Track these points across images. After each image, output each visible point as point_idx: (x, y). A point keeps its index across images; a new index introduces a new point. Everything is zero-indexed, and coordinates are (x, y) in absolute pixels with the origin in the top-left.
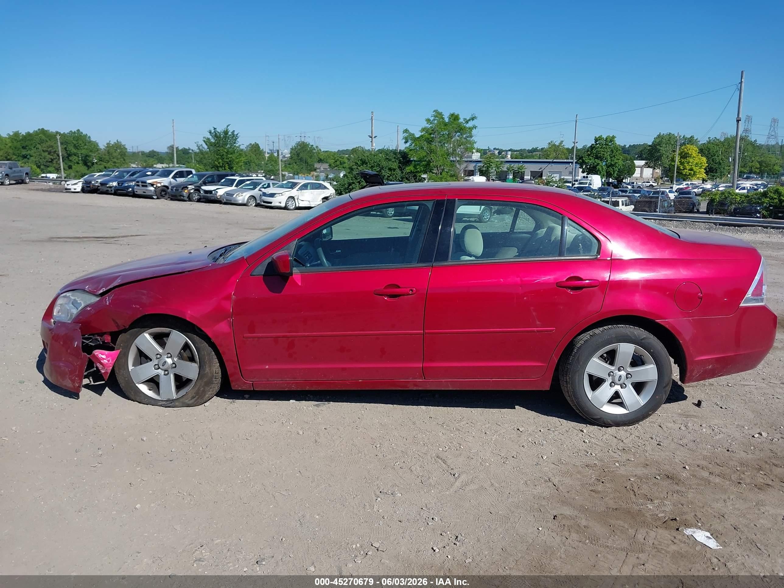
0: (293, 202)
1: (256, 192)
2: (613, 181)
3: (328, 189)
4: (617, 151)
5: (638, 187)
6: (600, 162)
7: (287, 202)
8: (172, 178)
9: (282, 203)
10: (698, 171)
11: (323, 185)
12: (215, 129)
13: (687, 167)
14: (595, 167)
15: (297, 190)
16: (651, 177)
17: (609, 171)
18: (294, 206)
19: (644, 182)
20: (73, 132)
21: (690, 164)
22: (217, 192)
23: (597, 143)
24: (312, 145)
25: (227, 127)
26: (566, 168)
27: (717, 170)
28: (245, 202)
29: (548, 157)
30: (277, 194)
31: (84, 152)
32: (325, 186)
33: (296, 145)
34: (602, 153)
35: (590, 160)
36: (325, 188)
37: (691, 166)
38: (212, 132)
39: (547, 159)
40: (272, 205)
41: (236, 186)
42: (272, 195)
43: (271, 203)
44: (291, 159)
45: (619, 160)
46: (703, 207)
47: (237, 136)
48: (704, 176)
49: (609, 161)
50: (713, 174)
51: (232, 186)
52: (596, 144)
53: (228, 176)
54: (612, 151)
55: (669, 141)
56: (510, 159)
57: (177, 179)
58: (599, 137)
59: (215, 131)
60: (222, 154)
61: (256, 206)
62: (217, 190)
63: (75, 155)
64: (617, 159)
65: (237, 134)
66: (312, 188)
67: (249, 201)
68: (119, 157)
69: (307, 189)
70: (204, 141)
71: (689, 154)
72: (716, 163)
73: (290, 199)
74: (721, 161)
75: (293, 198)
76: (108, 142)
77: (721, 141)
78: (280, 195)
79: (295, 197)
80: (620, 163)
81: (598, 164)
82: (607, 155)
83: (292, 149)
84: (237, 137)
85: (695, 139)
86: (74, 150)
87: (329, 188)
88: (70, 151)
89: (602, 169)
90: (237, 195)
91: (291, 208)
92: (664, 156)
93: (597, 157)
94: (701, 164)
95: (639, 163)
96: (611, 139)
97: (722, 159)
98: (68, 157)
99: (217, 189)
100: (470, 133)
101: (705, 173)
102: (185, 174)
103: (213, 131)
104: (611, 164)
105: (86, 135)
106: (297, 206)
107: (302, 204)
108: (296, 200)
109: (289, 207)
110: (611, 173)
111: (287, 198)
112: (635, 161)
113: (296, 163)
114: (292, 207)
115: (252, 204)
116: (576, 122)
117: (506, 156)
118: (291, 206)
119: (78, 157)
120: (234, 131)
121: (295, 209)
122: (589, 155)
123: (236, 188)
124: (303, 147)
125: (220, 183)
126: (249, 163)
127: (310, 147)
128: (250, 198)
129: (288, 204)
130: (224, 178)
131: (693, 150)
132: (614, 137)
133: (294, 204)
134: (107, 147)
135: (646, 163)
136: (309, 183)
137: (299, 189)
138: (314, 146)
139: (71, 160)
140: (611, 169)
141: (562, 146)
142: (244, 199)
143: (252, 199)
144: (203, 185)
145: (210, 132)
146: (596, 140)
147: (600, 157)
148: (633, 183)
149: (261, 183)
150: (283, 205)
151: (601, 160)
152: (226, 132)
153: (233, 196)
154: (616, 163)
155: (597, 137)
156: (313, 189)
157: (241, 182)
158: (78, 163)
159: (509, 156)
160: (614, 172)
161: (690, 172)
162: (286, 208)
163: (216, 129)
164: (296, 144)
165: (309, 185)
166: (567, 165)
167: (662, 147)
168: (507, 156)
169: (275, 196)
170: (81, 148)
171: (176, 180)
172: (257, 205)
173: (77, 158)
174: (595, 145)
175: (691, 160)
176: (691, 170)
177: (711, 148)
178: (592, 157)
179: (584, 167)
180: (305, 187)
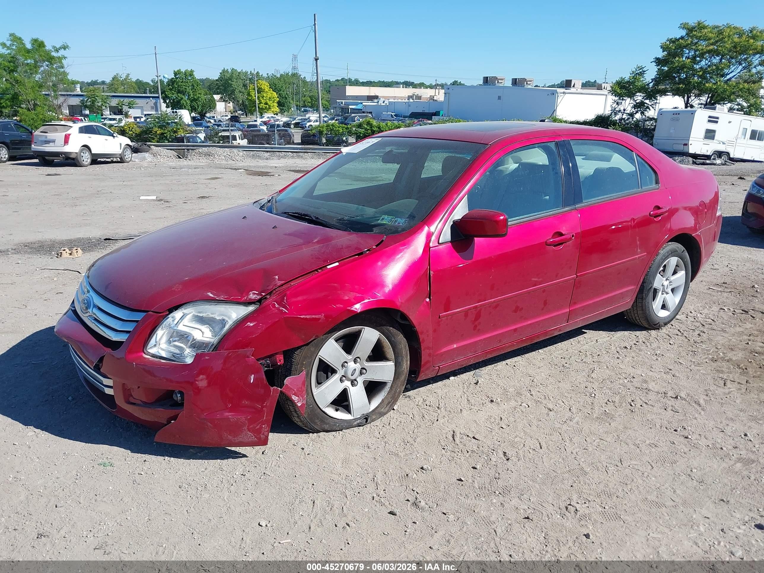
2: (197, 115)
4: (198, 86)
5: (219, 121)
6: (183, 97)
10: (272, 105)
13: (262, 101)
14: (179, 102)
16: (224, 111)
17: (194, 106)
19: (223, 116)
21: (265, 98)
23: (177, 76)
26: (147, 103)
27: (284, 104)
29: (117, 90)
34: (184, 87)
35: (173, 94)
37: (266, 100)
39: (115, 93)
45: (201, 94)
46: (297, 139)
48: (277, 109)
49: (192, 96)
50: (281, 108)
52: (177, 78)
54: (193, 85)
55: (239, 76)
56: (80, 93)
58: (178, 71)
64: (199, 93)
71: (262, 89)
72: (283, 98)
74: (287, 96)
77: (277, 77)
80: (203, 98)
81: (182, 98)
82: (189, 90)
85: (260, 74)
89: (187, 103)
92: (236, 90)
93: (179, 92)
94: (273, 98)
95: (217, 97)
96: (191, 73)
97: (287, 94)
100: (61, 62)
101: (277, 107)
104: (194, 98)
110: (195, 107)
112: (214, 96)
116: (156, 54)
117: (75, 90)
122: (171, 90)
131: (265, 86)
132: (192, 71)
135: (221, 98)
140: (194, 104)
141: (129, 79)
146: (175, 74)
147: (183, 91)
148: (214, 117)
151: (183, 95)
154: (199, 97)
155: (176, 70)
159: (79, 89)
160: (198, 107)
161: (265, 106)
166: (148, 100)
167: (233, 82)
168: (77, 90)
174: (175, 79)
175: (265, 95)
176: (266, 104)
177: (276, 83)
178: (175, 91)
179: (167, 102)
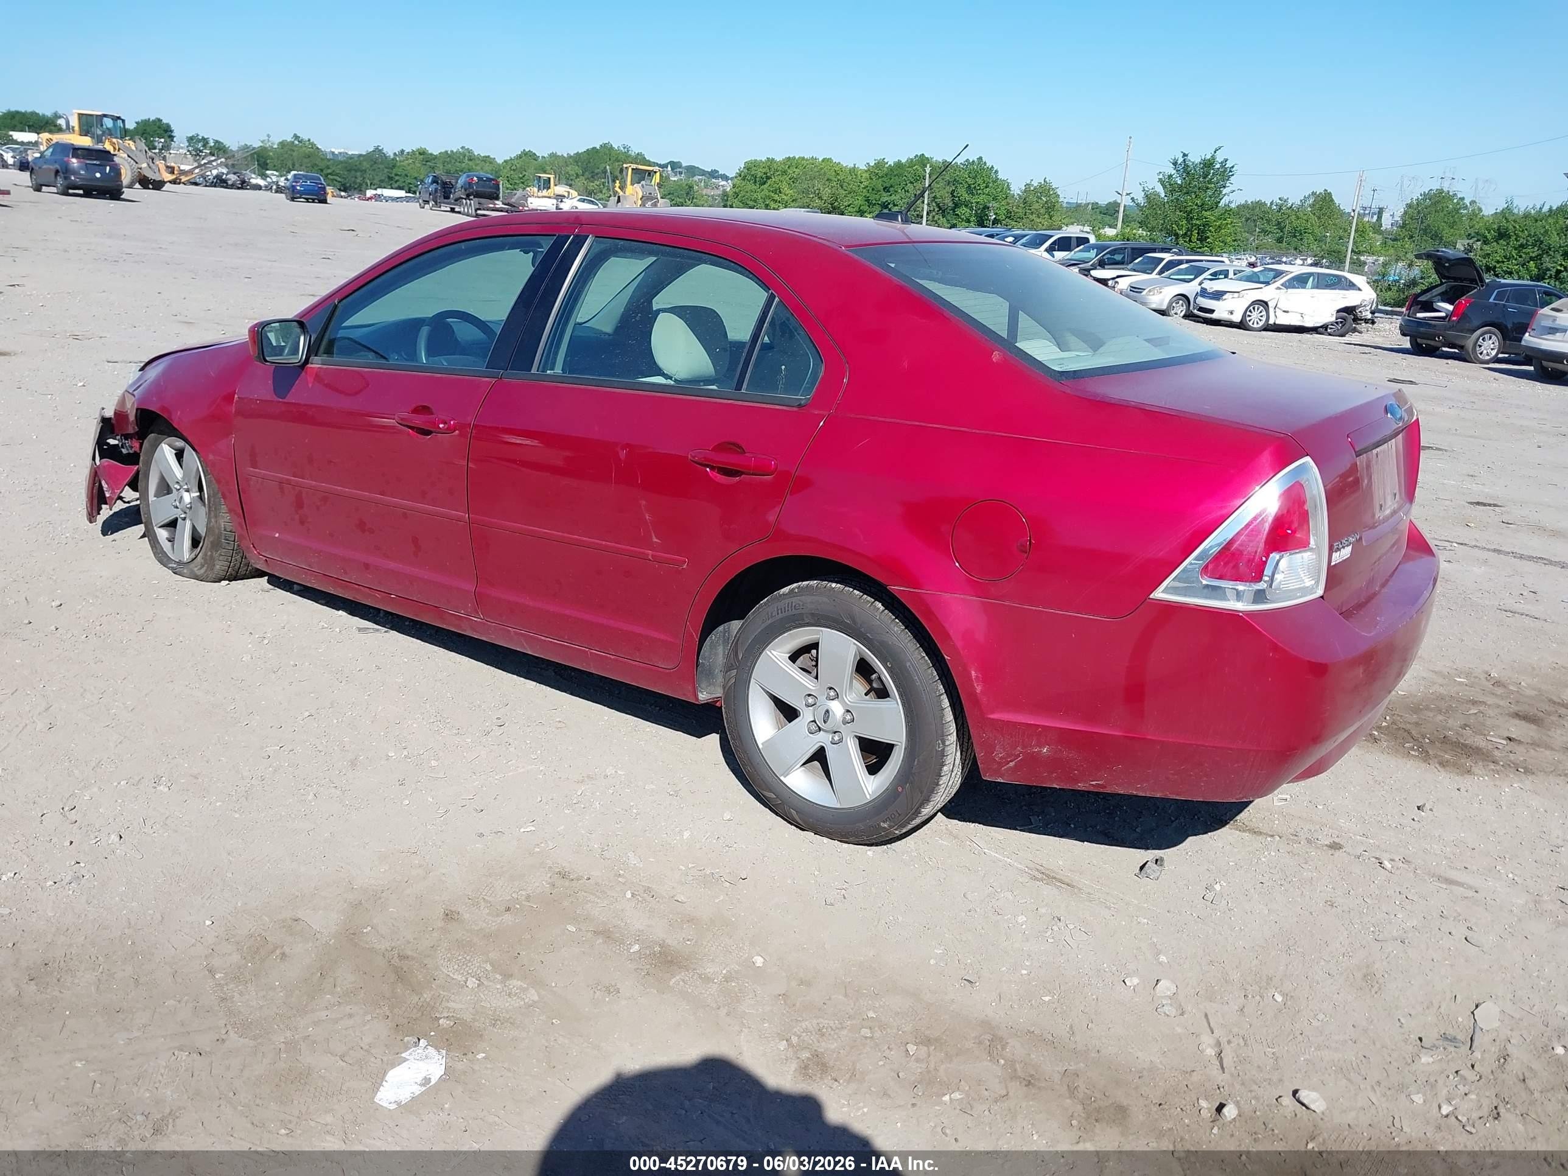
0: (1264, 313)
1: (1191, 288)
3: (1360, 289)
7: (1248, 313)
8: (1046, 250)
9: (1234, 313)
11: (1346, 279)
12: (1185, 155)
15: (1278, 288)
18: (1261, 324)
20: (971, 161)
22: (1117, 282)
24: (1462, 199)
25: (1215, 152)
28: (1164, 307)
30: (1228, 294)
31: (982, 199)
32: (1350, 282)
33: (1420, 198)
36: (1352, 286)
38: (1179, 162)
40: (1214, 316)
41: (1161, 272)
42: (1218, 295)
43: (1212, 311)
44: (1402, 227)
47: (1231, 171)
51: (1151, 274)
53: (1155, 252)
57: (1055, 253)
59: (1184, 160)
60: (1189, 209)
61: (1185, 317)
62: (1117, 280)
63: (966, 206)
65: (1233, 167)
66: (1317, 286)
67: (1174, 304)
68: (1042, 211)
69: (1304, 288)
70: (1160, 180)
73: (1256, 306)
75: (1265, 304)
76: (1028, 182)
78: (1236, 295)
79: (1269, 303)
83: (1409, 206)
84: (1231, 174)
86: (966, 196)
87: (1361, 287)
88: (959, 197)
90: (1150, 291)
91: (1255, 326)
98: (953, 210)
99: (1118, 277)
102: (1074, 243)
103: (1180, 160)
105: (992, 167)
106: (1271, 322)
107: (1283, 320)
108: (1271, 310)
109: (1250, 324)
111: (1250, 303)
113: (1411, 237)
114: (1257, 323)
115: (1179, 312)
118: (1256, 319)
119: (971, 209)
120: (1226, 160)
121: (1265, 329)
123: (1158, 276)
124: (1438, 202)
125: (1130, 266)
126: (1301, 234)
127: (1455, 201)
128: (1175, 298)
129: (1249, 316)
130: (1140, 257)
133: (1264, 319)
134: (1025, 191)
136: (1311, 274)
137: (1282, 285)
138: (1467, 202)
139: (957, 215)
142: (1161, 304)
143: (1181, 302)
144: (1098, 267)
145: (1175, 164)
149: (1209, 269)
150: (1237, 318)
152: (1208, 164)
153: (1141, 292)
156: (1317, 288)
157: (1171, 265)
158: (968, 221)
162: (1242, 325)
163: (1187, 155)
164: (1421, 195)
165: (1311, 279)
169: (1224, 297)
170: (979, 192)
171: (1053, 257)
172: (1189, 316)
173: (968, 211)
180: (1300, 281)
